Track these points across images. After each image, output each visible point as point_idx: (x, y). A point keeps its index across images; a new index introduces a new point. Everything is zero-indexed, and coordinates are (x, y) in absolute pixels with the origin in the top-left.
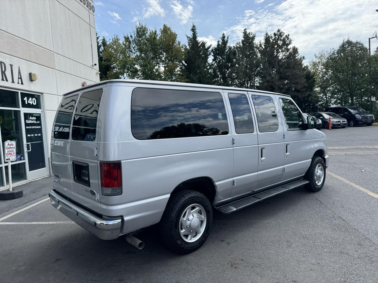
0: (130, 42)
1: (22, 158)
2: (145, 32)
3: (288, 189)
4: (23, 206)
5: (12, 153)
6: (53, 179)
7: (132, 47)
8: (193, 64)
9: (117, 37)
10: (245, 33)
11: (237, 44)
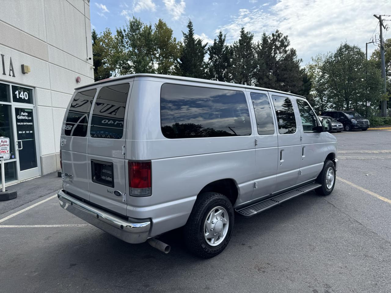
0: (123, 37)
1: (13, 156)
2: (140, 27)
3: (303, 192)
4: (20, 207)
5: (6, 150)
6: (63, 179)
7: (125, 42)
8: (189, 62)
9: (109, 30)
10: (242, 32)
11: (235, 43)
